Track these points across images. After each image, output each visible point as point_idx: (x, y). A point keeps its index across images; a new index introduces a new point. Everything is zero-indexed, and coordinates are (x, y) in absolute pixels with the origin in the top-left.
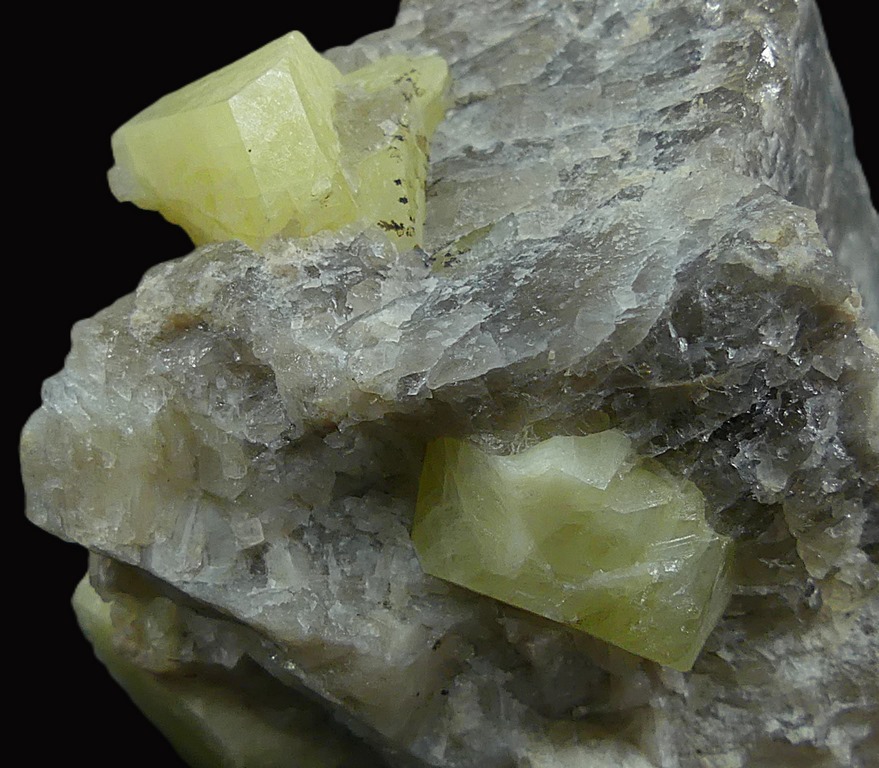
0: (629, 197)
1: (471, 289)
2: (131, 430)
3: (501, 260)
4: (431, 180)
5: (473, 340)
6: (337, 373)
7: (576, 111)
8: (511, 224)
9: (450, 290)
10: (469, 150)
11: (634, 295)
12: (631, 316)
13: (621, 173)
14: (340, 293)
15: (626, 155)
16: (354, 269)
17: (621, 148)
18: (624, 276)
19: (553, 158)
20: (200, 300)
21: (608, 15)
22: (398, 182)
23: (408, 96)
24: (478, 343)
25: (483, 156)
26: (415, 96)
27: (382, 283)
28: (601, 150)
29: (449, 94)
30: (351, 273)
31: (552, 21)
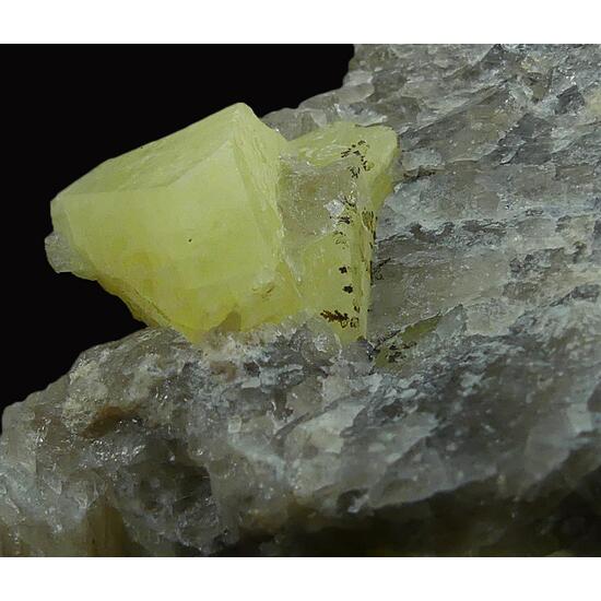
0: (583, 297)
1: (417, 394)
2: (60, 528)
3: (448, 359)
4: (377, 261)
5: (418, 457)
6: (275, 484)
7: (528, 193)
8: (458, 318)
9: (394, 391)
10: (416, 229)
11: (588, 415)
12: (585, 440)
13: (576, 269)
14: (279, 394)
15: (581, 248)
16: (295, 366)
17: (575, 240)
18: (578, 392)
19: (504, 246)
20: (134, 394)
21: (564, 88)
22: (343, 270)
23: (356, 171)
24: (423, 461)
25: (431, 238)
26: (362, 170)
27: (324, 381)
28: (554, 241)
29: (399, 167)
30: (292, 372)
31: (506, 94)
